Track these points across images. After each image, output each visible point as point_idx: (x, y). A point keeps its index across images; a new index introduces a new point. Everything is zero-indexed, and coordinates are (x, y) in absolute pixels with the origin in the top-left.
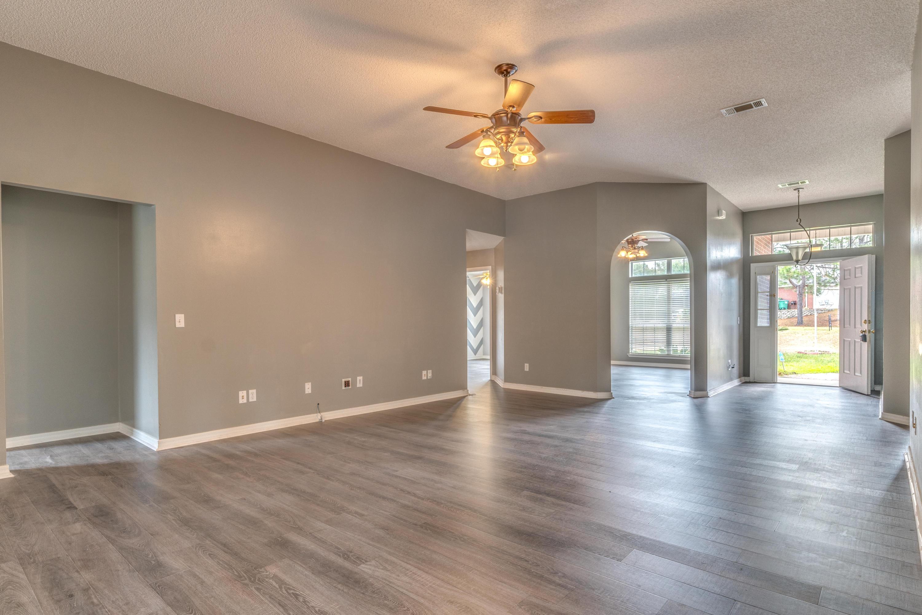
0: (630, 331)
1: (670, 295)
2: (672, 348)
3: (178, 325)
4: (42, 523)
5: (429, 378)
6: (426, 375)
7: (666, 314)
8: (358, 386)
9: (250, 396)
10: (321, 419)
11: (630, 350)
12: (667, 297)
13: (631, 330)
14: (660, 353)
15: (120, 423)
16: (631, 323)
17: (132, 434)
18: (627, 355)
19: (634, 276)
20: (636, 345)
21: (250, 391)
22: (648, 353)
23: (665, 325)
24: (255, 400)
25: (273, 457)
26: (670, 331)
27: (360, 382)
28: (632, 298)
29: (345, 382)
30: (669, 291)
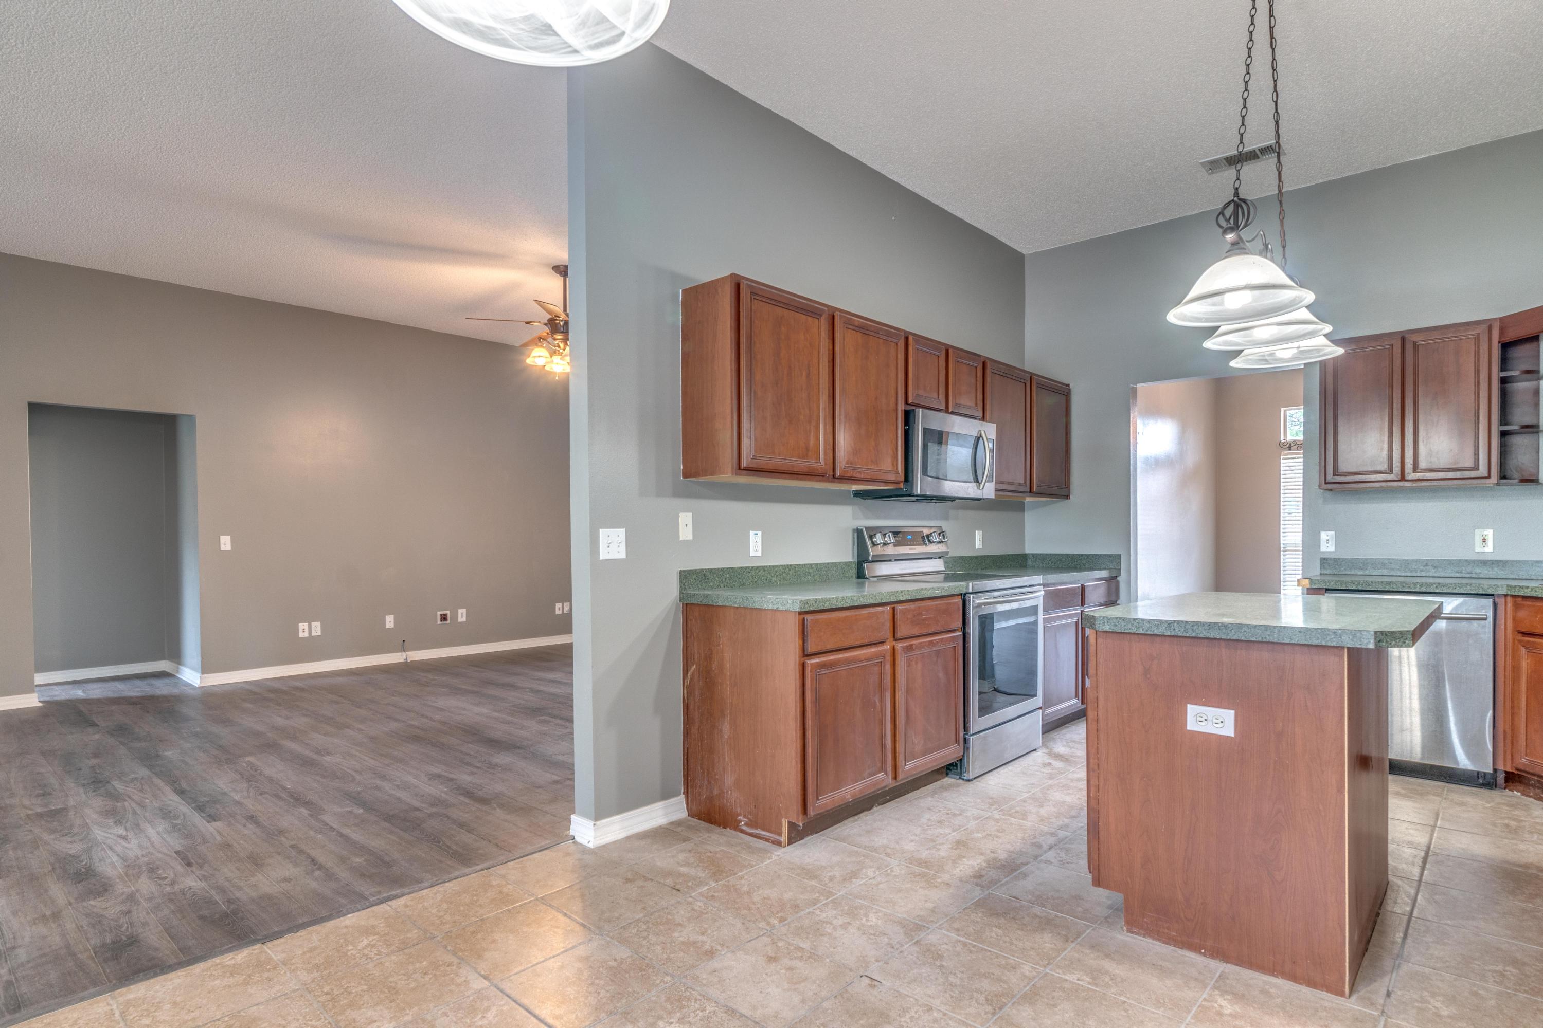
3: (223, 548)
4: (66, 734)
5: (565, 612)
6: (561, 609)
8: (460, 620)
9: (313, 629)
10: (407, 659)
15: (167, 661)
17: (178, 672)
21: (313, 624)
24: (319, 633)
25: (320, 691)
27: (462, 615)
29: (441, 615)
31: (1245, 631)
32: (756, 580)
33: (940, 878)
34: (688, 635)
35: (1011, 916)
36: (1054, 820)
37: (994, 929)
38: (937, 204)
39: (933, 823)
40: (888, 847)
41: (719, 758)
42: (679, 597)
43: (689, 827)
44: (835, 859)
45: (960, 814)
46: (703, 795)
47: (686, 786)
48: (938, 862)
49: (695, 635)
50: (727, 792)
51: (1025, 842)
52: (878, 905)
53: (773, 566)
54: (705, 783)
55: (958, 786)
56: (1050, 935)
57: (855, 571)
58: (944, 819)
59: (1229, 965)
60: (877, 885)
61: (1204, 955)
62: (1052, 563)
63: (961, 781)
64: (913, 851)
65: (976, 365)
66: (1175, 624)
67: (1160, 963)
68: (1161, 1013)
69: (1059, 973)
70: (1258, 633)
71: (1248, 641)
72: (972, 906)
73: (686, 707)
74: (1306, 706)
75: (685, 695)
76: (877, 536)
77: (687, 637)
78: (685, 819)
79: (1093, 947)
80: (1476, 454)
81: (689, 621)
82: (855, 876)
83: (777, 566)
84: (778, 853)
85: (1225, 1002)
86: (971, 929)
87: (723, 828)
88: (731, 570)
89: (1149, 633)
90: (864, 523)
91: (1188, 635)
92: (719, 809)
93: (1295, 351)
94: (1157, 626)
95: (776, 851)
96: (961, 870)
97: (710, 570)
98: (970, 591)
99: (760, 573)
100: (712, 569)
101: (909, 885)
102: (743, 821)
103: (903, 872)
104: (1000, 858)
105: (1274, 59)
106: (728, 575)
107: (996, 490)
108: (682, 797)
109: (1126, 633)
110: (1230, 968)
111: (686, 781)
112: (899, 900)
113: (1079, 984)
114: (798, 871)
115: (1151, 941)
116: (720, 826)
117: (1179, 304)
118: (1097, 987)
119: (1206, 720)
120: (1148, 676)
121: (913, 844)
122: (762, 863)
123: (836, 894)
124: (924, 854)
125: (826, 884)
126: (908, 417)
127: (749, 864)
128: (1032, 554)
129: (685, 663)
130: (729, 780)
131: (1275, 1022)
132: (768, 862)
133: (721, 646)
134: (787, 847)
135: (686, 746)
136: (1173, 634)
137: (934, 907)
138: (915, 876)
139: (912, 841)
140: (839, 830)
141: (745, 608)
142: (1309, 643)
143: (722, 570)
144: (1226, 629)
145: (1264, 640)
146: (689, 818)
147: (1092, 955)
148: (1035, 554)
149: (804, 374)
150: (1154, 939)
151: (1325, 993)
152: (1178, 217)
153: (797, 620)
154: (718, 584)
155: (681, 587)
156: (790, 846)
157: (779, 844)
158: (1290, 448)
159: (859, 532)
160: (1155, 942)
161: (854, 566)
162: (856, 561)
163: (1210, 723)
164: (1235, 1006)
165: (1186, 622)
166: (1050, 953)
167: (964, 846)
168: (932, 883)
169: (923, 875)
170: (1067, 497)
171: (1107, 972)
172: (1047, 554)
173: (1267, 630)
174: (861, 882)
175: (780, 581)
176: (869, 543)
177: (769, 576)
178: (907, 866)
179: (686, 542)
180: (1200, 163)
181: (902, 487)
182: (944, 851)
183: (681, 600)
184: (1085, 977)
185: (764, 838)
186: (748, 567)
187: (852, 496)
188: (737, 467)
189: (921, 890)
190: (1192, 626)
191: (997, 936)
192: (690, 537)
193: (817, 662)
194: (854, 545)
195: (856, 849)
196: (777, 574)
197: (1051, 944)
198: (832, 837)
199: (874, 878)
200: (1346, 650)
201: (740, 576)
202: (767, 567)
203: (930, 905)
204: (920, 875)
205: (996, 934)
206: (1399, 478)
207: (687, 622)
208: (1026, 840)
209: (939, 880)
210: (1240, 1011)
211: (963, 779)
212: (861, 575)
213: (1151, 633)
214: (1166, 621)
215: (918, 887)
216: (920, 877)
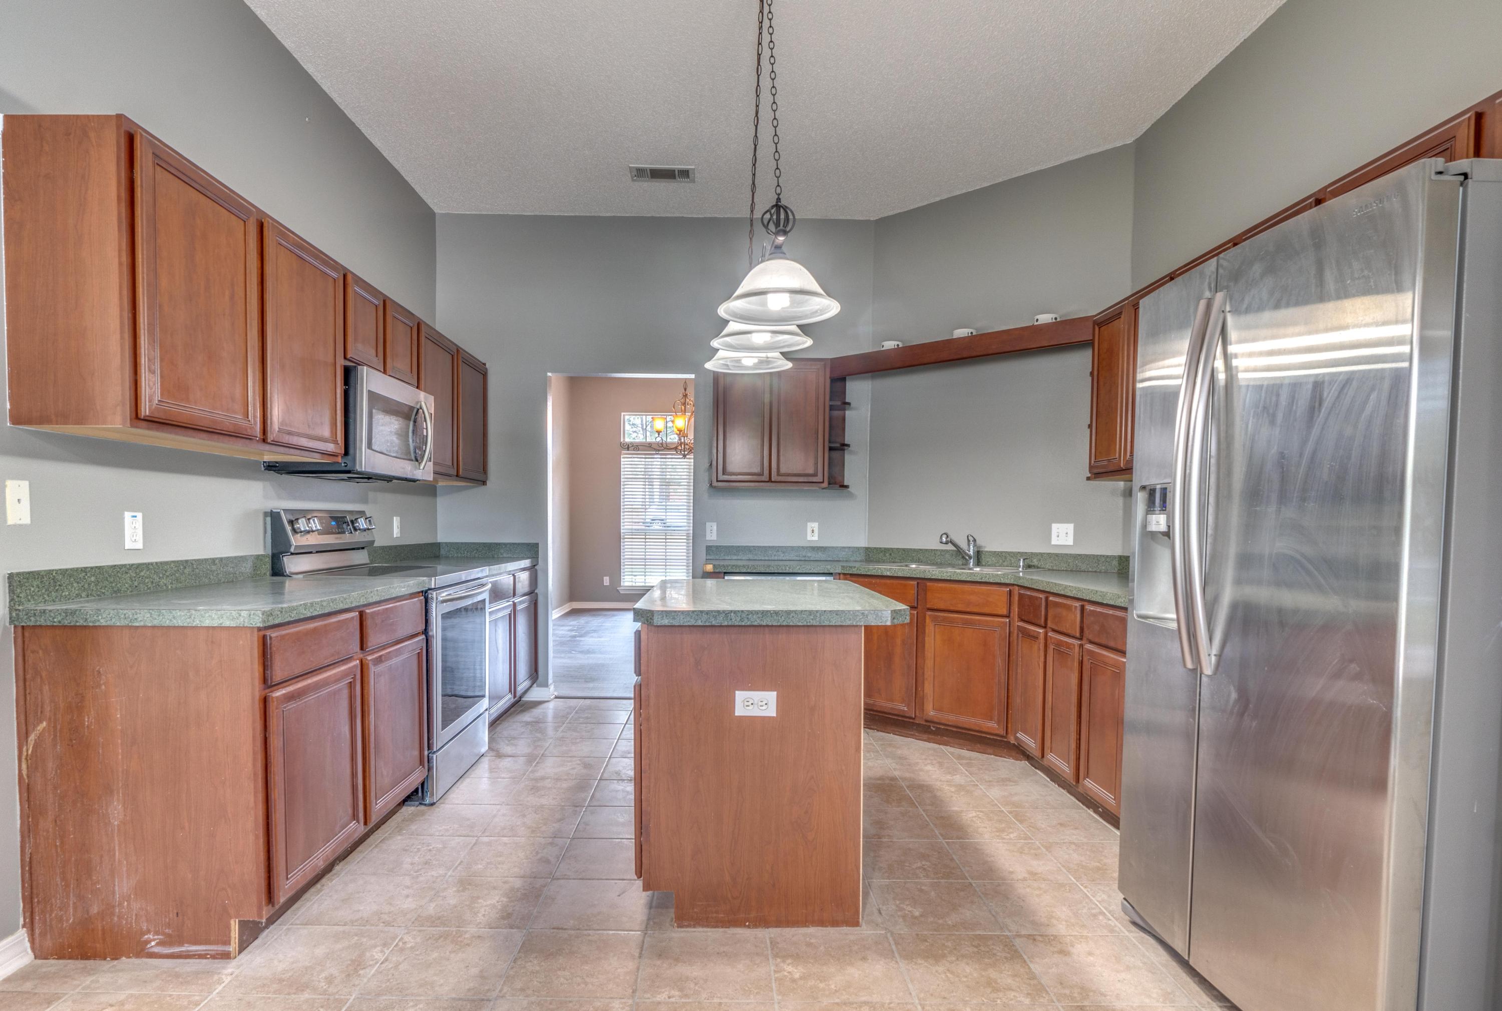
31: (793, 617)
32: (136, 583)
33: (466, 932)
34: (28, 676)
35: (567, 951)
36: (544, 828)
37: (559, 973)
38: (353, 120)
39: (420, 867)
40: (382, 914)
41: (102, 856)
42: (8, 616)
43: (45, 977)
44: (320, 951)
45: (445, 848)
46: (68, 920)
47: (28, 914)
48: (452, 913)
49: (44, 674)
50: (120, 904)
51: (529, 860)
52: (412, 995)
53: (161, 563)
54: (72, 899)
55: (423, 814)
56: (616, 958)
57: (268, 566)
58: (429, 857)
59: (771, 930)
60: (396, 967)
61: (749, 927)
62: (467, 552)
63: (422, 808)
64: (415, 909)
65: (412, 325)
66: (732, 614)
67: (722, 949)
68: (753, 1001)
69: (649, 998)
70: (804, 617)
71: (795, 626)
72: (520, 954)
73: (27, 791)
74: (834, 680)
75: (25, 772)
76: (300, 521)
77: (25, 680)
78: (30, 965)
79: (660, 955)
80: (816, 464)
81: (28, 653)
82: (358, 965)
83: (166, 563)
84: (230, 971)
85: (790, 967)
86: (535, 983)
87: (112, 959)
88: (98, 571)
89: (707, 624)
90: (282, 504)
91: (743, 624)
92: (104, 934)
93: (756, 360)
94: (715, 617)
95: (224, 968)
96: (484, 915)
97: (64, 572)
98: (433, 587)
99: (142, 574)
100: (67, 570)
101: (435, 955)
102: (154, 940)
103: (418, 940)
104: (516, 887)
105: (758, 85)
106: (93, 579)
107: (435, 473)
108: (22, 934)
109: (686, 626)
110: (773, 932)
111: (28, 906)
112: (435, 978)
113: (673, 1003)
114: (275, 986)
115: (700, 929)
116: (105, 959)
117: (729, 298)
118: (689, 998)
119: (752, 704)
120: (699, 667)
121: (410, 899)
122: (210, 993)
123: (348, 1000)
124: (431, 909)
125: (325, 990)
126: (349, 375)
127: (190, 1003)
128: (446, 543)
129: (23, 721)
130: (123, 886)
131: (833, 970)
132: (220, 988)
133: (103, 687)
134: (238, 958)
135: (28, 851)
136: (730, 623)
137: (481, 971)
138: (437, 940)
139: (407, 896)
140: (303, 910)
141: (154, 627)
142: (844, 624)
143: (84, 570)
144: (777, 616)
145: (809, 624)
146: (39, 962)
147: (665, 965)
148: (450, 543)
149: (227, 293)
150: (703, 926)
151: (845, 928)
152: (593, 214)
153: (256, 639)
154: (77, 592)
155: (11, 600)
156: (242, 955)
157: (226, 956)
158: (628, 449)
159: (274, 517)
160: (705, 929)
161: (268, 561)
162: (270, 552)
163: (756, 706)
164: (800, 968)
165: (742, 611)
166: (628, 978)
167: (470, 884)
168: (461, 942)
169: (445, 936)
170: (484, 483)
171: (687, 978)
172: (462, 543)
173: (811, 615)
174: (373, 972)
175: (171, 583)
176: (288, 528)
177: (155, 576)
178: (420, 931)
179: (19, 528)
180: (630, 167)
181: (340, 462)
182: (452, 898)
183: (12, 621)
184: (673, 992)
185: (195, 955)
186: (125, 565)
187: (263, 469)
188: (134, 415)
189: (453, 955)
190: (748, 615)
191: (567, 980)
192: (26, 520)
193: (284, 695)
194: (265, 532)
195: (341, 928)
196: (168, 574)
197: (622, 968)
198: (298, 922)
199: (386, 960)
200: (863, 628)
201: (112, 580)
202: (152, 564)
203: (474, 971)
204: (442, 936)
205: (565, 978)
206: (767, 480)
207: (24, 656)
208: (530, 858)
209: (467, 936)
210: (805, 971)
211: (425, 805)
212: (277, 571)
213: (710, 624)
214: (724, 611)
215: (448, 953)
216: (442, 939)
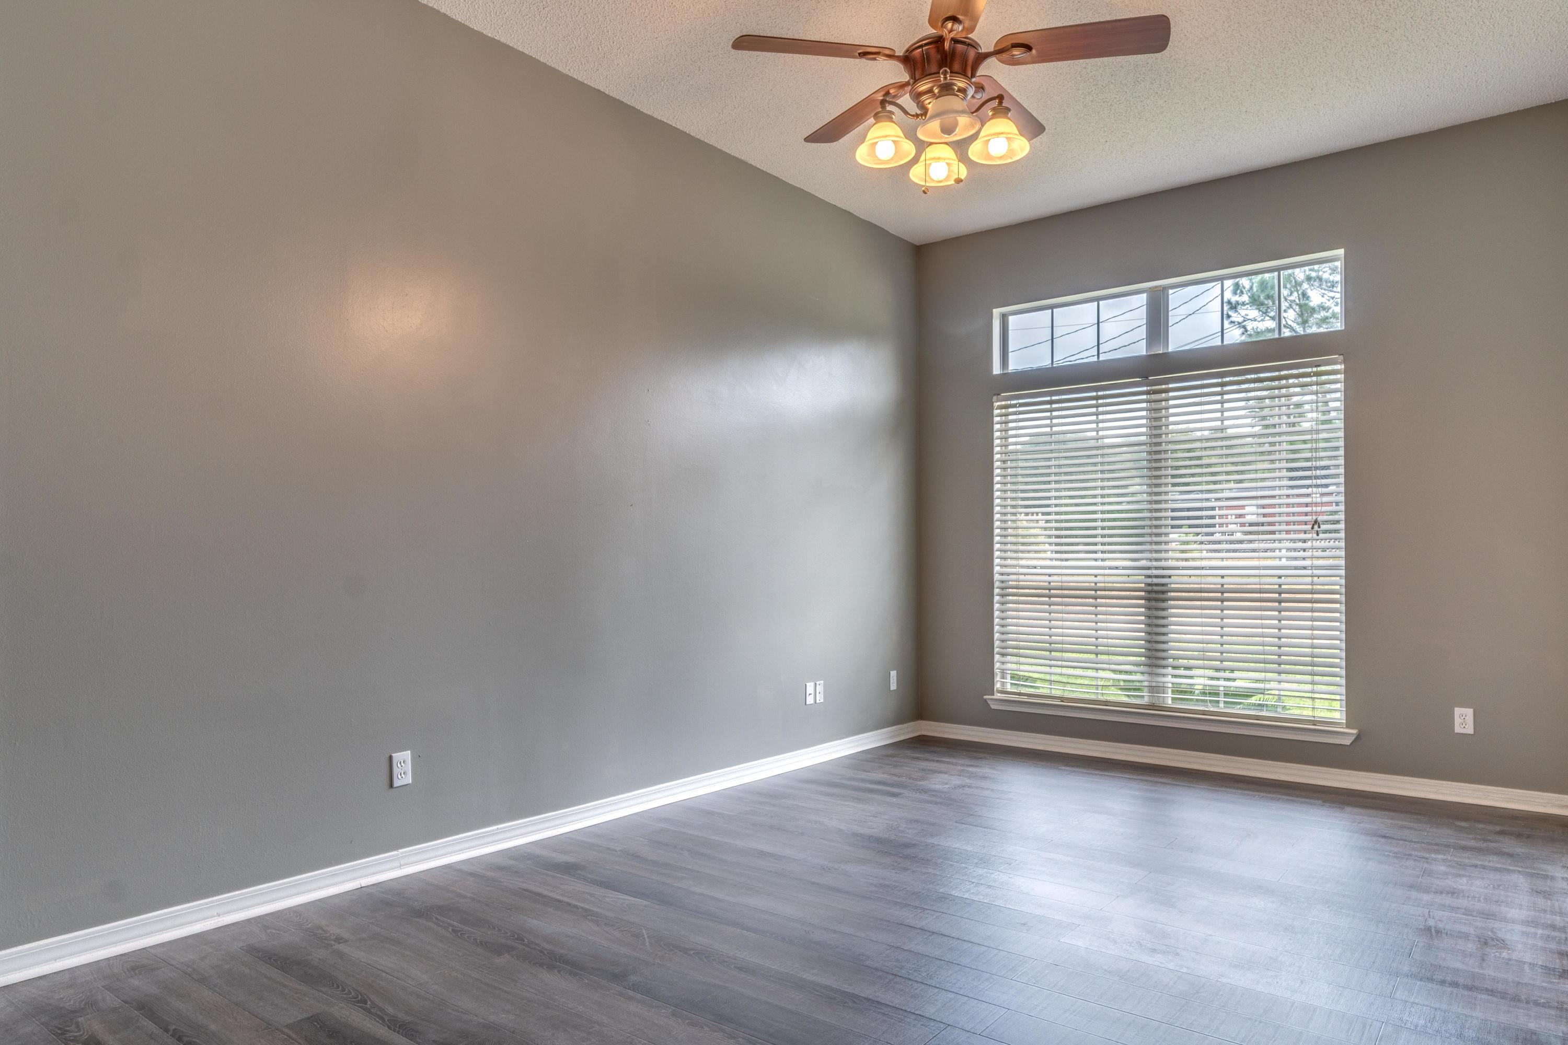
0: (997, 598)
1: (1159, 444)
2: (1169, 679)
7: (1143, 527)
11: (998, 678)
12: (1149, 453)
13: (1003, 596)
14: (1125, 699)
16: (1002, 566)
18: (985, 701)
19: (1012, 367)
20: (1022, 660)
22: (1067, 695)
23: (1139, 580)
26: (1164, 600)
28: (1004, 462)
30: (1156, 427)
